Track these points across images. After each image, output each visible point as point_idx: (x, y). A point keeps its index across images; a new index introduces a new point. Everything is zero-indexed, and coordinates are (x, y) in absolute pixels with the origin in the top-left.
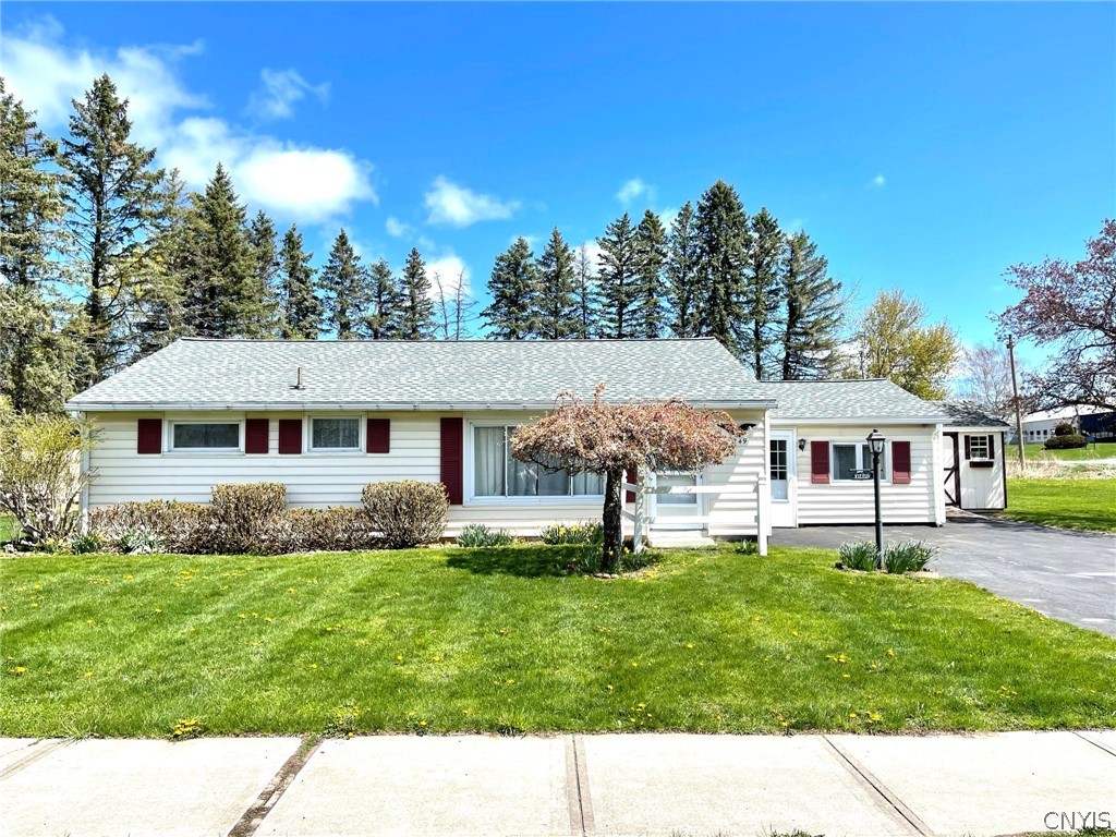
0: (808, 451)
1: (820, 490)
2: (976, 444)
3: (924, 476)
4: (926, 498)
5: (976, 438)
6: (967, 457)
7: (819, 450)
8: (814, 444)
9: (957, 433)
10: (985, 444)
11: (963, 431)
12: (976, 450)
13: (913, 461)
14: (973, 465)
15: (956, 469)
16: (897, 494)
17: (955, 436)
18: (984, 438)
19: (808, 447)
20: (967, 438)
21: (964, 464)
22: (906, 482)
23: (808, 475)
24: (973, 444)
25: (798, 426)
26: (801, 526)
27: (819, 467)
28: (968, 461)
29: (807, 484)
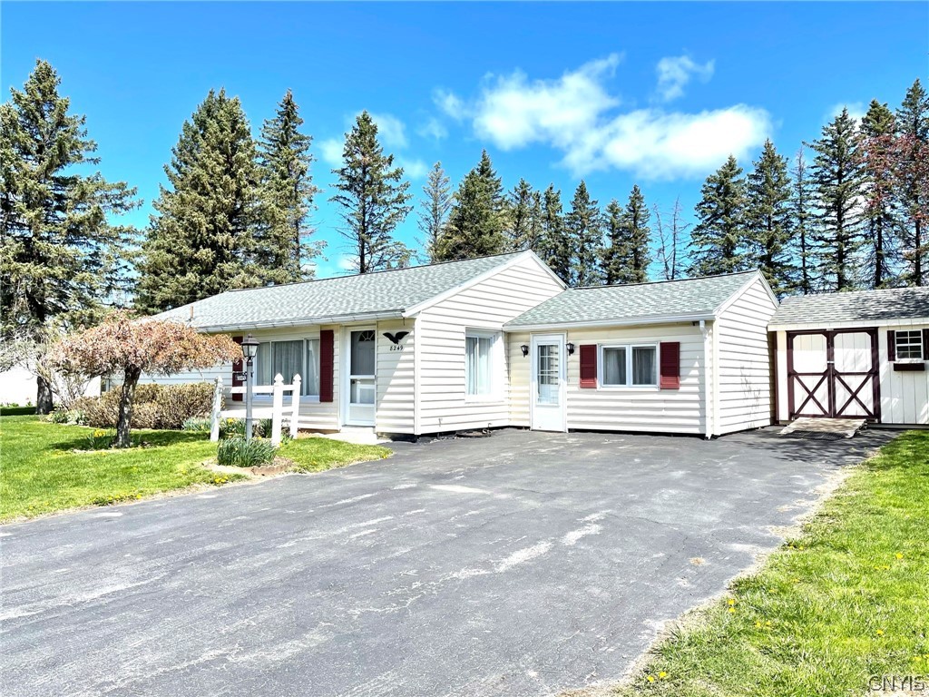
0: (576, 356)
1: (587, 395)
2: (906, 341)
3: (695, 381)
4: (697, 405)
5: (905, 334)
6: (891, 357)
7: (588, 354)
8: (582, 348)
9: (876, 328)
10: (919, 341)
11: (884, 325)
12: (906, 348)
13: (682, 364)
14: (898, 368)
15: (874, 372)
16: (665, 401)
17: (873, 332)
18: (918, 333)
19: (577, 351)
20: (891, 334)
21: (885, 366)
22: (675, 387)
23: (577, 379)
24: (899, 342)
25: (567, 331)
26: (570, 430)
27: (588, 372)
28: (892, 363)
29: (576, 388)
